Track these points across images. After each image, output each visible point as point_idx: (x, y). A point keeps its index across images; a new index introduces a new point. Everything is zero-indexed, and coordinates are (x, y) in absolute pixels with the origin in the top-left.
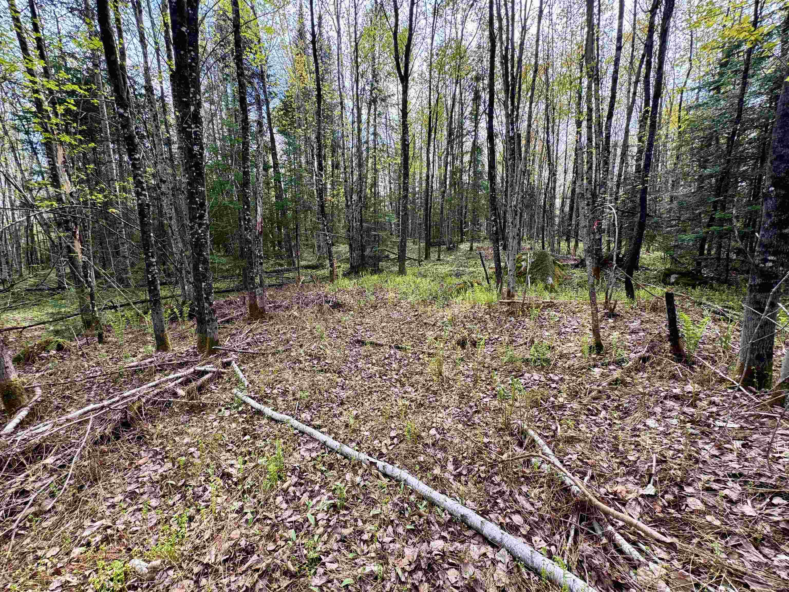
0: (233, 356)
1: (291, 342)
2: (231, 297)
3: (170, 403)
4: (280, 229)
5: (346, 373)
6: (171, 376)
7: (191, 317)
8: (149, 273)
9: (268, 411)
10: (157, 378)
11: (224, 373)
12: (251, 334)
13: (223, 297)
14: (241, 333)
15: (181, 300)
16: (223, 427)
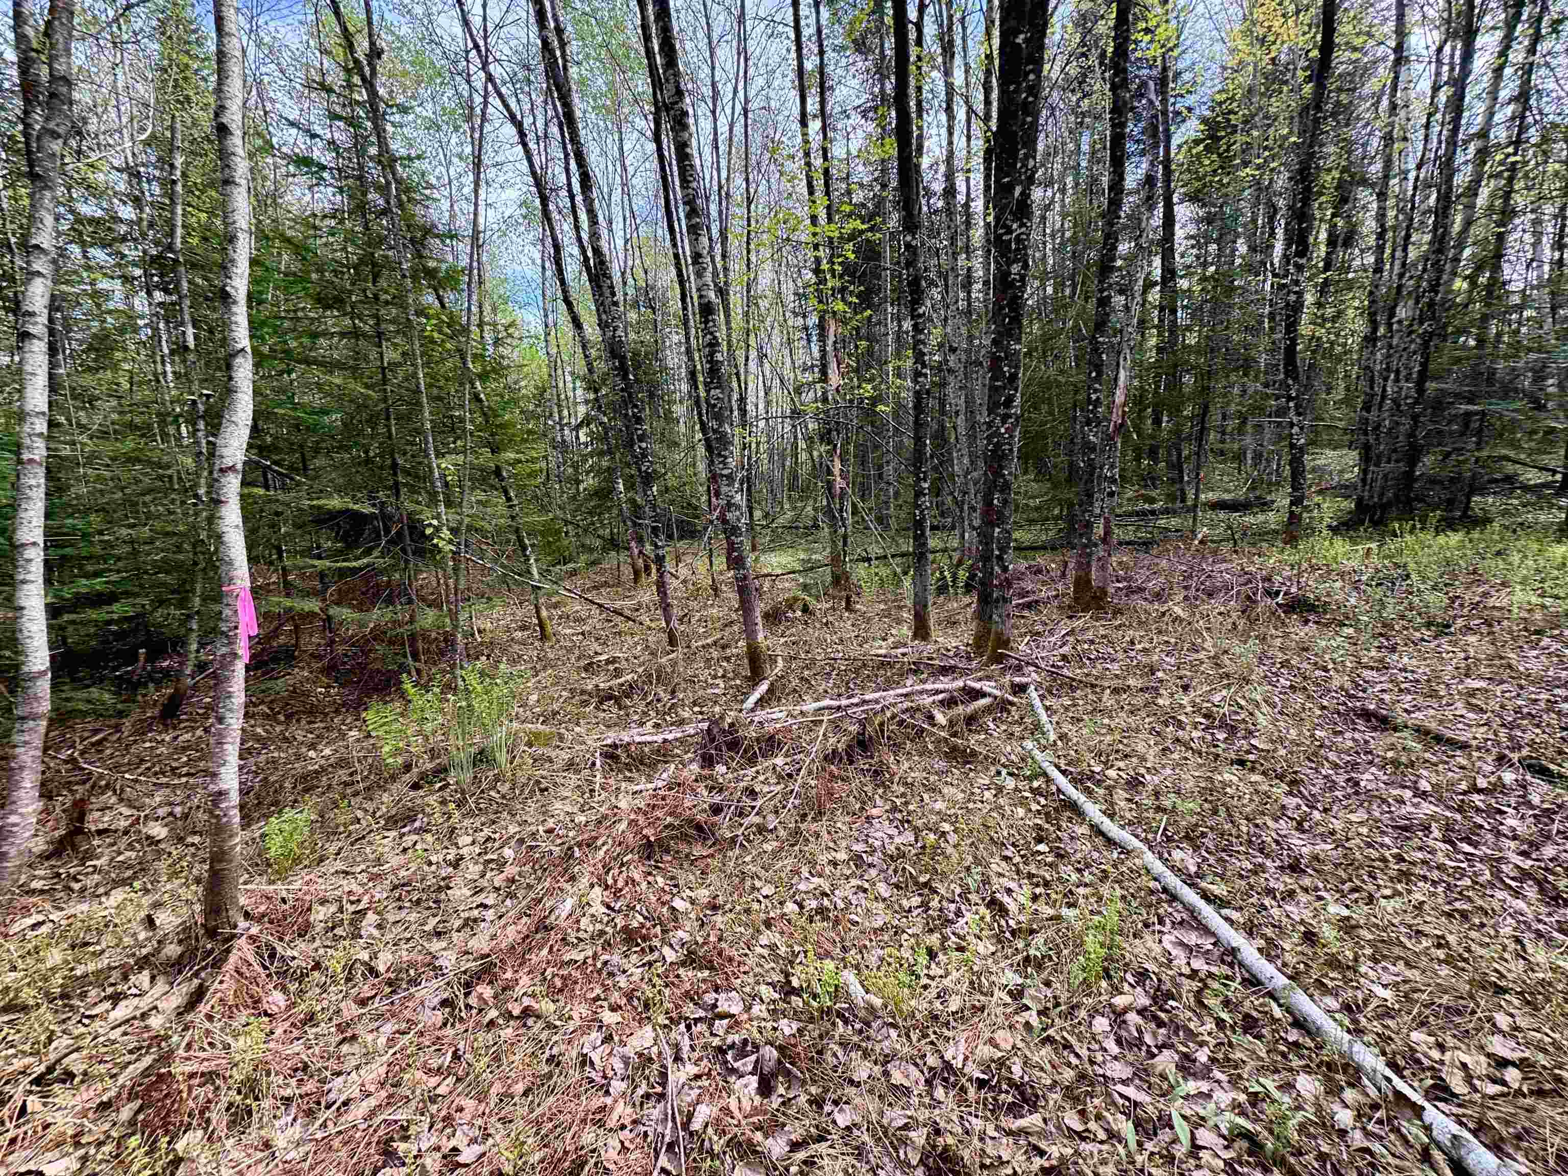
0: (1031, 676)
1: (1160, 674)
2: (1040, 560)
3: (923, 730)
4: (1157, 421)
5: (1314, 790)
6: (929, 686)
7: (968, 588)
8: (918, 506)
9: (1093, 811)
10: (909, 682)
11: (1012, 704)
12: (1071, 639)
13: (1025, 558)
14: (1051, 632)
15: (956, 556)
16: (1001, 807)
